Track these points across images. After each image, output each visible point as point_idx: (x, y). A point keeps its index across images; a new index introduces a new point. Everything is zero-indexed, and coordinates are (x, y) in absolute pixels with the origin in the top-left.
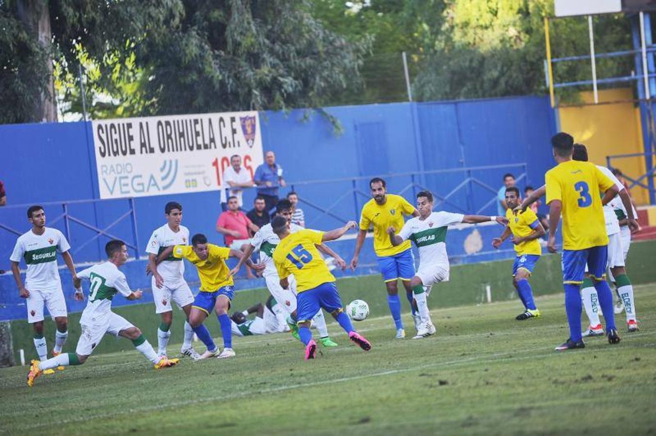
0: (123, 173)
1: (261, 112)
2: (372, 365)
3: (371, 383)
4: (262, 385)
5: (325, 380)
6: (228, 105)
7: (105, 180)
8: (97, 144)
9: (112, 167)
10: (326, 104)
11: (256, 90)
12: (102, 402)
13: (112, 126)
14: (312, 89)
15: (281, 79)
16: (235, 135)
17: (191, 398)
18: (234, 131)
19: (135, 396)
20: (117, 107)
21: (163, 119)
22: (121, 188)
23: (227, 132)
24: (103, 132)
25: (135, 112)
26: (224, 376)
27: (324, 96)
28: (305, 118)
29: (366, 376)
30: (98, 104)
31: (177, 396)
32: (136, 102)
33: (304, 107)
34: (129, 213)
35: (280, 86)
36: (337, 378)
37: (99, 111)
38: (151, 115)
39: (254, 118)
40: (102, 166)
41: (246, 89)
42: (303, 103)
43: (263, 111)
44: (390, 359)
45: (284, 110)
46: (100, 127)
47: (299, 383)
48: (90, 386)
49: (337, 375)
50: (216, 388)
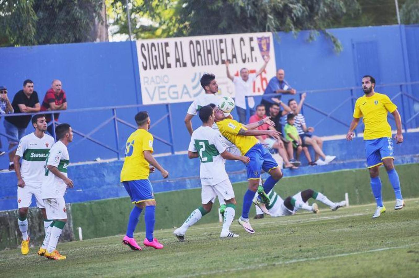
0: (161, 83)
1: (274, 33)
2: (367, 243)
3: (367, 258)
4: (276, 259)
5: (328, 255)
6: (247, 28)
7: (146, 89)
8: (141, 59)
9: (152, 78)
10: (328, 26)
11: (270, 15)
12: (145, 272)
13: (153, 45)
14: (317, 14)
15: (291, 6)
16: (253, 52)
17: (217, 268)
18: (252, 49)
19: (172, 266)
20: (157, 29)
21: (194, 39)
22: (159, 96)
23: (246, 50)
24: (145, 50)
25: (171, 33)
26: (245, 251)
27: (327, 20)
28: (311, 38)
29: (363, 252)
30: (142, 27)
31: (206, 267)
32: (171, 26)
33: (309, 29)
34: (166, 116)
35: (290, 11)
36: (339, 253)
37: (142, 32)
38: (184, 36)
39: (269, 38)
40: (145, 78)
41: (263, 14)
42: (309, 26)
43: (276, 33)
44: (384, 238)
45: (294, 31)
46: (143, 46)
47: (307, 257)
48: (136, 258)
49: (339, 250)
50: (238, 260)
